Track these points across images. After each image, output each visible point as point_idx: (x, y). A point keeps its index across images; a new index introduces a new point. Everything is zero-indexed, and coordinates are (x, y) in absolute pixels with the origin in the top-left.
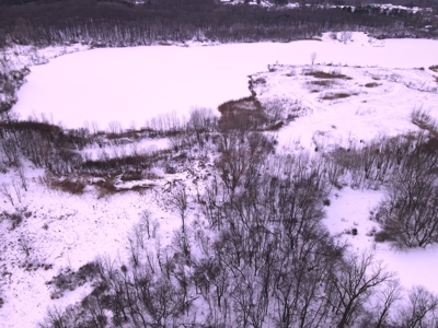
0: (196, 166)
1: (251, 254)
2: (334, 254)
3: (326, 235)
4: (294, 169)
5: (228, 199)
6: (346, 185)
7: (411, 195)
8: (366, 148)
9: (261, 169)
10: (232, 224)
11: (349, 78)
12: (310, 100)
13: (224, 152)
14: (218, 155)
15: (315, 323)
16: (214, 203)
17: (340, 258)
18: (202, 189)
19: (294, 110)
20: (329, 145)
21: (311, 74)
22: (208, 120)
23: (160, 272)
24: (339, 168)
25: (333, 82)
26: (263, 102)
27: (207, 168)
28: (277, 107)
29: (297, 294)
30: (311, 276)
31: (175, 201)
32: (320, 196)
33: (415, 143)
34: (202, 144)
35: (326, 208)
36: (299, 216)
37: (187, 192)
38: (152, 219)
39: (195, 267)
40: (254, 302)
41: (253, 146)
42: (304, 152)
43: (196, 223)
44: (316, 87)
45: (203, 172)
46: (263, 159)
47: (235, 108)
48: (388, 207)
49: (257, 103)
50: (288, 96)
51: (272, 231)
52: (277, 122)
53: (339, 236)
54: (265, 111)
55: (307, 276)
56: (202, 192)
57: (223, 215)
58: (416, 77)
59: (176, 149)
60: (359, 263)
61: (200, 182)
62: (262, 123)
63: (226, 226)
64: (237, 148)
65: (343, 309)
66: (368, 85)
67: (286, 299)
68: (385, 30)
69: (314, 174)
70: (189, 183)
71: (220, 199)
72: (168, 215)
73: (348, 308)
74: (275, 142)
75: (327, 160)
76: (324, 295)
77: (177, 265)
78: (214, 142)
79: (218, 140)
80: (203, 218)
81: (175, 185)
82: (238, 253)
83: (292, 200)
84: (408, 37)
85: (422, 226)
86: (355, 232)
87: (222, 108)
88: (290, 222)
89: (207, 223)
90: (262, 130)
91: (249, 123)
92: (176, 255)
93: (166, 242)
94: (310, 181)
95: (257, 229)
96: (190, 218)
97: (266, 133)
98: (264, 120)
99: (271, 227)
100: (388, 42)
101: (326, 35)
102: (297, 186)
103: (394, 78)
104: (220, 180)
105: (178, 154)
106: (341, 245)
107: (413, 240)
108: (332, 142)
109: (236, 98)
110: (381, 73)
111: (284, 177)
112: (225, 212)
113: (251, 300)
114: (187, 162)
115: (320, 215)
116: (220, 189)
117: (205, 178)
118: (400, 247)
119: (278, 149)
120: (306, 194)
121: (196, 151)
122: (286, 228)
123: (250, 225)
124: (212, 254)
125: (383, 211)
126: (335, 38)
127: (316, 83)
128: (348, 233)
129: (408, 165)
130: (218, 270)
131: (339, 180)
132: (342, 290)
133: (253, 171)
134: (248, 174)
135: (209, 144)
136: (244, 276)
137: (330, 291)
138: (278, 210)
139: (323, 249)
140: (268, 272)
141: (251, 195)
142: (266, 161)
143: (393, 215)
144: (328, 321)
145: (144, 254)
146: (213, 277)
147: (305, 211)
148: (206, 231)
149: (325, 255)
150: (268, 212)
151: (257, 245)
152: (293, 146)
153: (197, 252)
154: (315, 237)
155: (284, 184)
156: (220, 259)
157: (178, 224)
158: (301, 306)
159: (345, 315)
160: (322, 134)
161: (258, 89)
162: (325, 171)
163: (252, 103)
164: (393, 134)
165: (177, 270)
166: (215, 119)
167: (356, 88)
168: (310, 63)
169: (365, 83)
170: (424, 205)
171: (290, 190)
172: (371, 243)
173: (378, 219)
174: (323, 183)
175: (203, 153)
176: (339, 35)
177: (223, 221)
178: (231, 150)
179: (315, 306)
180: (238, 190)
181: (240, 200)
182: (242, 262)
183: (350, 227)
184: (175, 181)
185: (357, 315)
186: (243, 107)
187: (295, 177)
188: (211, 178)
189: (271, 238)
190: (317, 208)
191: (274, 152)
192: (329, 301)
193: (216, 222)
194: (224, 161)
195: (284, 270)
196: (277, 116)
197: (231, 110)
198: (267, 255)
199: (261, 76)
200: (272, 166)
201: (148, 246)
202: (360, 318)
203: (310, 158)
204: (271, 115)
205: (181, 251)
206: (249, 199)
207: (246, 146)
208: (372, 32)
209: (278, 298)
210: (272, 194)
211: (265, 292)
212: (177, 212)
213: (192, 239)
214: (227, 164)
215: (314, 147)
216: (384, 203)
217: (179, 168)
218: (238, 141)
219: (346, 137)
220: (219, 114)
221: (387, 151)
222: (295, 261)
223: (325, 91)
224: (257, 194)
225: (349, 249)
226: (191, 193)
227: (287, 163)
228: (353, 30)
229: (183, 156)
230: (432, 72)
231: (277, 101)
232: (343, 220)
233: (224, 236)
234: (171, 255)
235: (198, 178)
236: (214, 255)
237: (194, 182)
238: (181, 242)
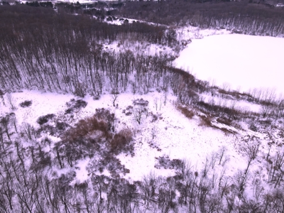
0: (276, 133)
16: (279, 166)
18: (273, 151)
23: (217, 190)
31: (248, 150)
37: (260, 148)
38: (226, 153)
39: (244, 202)
43: (258, 173)
45: (280, 140)
56: (273, 154)
59: (264, 115)
61: (274, 147)
70: (265, 143)
72: (239, 157)
77: (231, 193)
80: (265, 172)
81: (252, 139)
89: (267, 177)
92: (233, 186)
93: (229, 173)
96: (255, 167)
105: (265, 119)
114: (269, 128)
117: (280, 145)
121: (281, 122)
124: (261, 201)
145: (212, 172)
148: (263, 182)
153: (249, 192)
156: (266, 209)
157: (244, 166)
165: (229, 195)
184: (254, 136)
201: (217, 169)
205: (238, 185)
212: (247, 158)
213: (250, 182)
217: (261, 129)
226: (263, 150)
229: (268, 122)
233: (277, 194)
234: (230, 183)
235: (274, 142)
236: (262, 203)
237: (269, 144)
238: (241, 180)
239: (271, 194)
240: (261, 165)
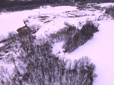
0: (15, 48)
1: (37, 66)
2: (57, 59)
3: (54, 55)
4: (42, 42)
5: (27, 54)
6: (55, 42)
7: (69, 41)
8: (57, 33)
9: (34, 44)
10: (30, 61)
11: (49, 17)
12: (41, 24)
13: (22, 42)
14: (20, 44)
15: (57, 76)
16: (23, 57)
17: (58, 60)
18: (18, 54)
19: (38, 27)
20: (49, 34)
21: (40, 17)
22: (15, 35)
23: (12, 82)
24: (53, 39)
25: (46, 19)
26: (29, 27)
27: (18, 48)
28: (33, 27)
29: (51, 71)
30: (53, 66)
31: (11, 60)
32: (50, 46)
33: (66, 29)
34: (15, 42)
35: (52, 49)
36: (47, 53)
37: (14, 56)
38: (4, 68)
39: (23, 76)
40: (41, 78)
41: (30, 39)
42: (43, 37)
43: (19, 64)
44: (42, 20)
45: (17, 50)
46: (34, 41)
47: (22, 30)
48: (65, 45)
49: (28, 27)
50: (36, 24)
51: (41, 59)
52: (35, 31)
53: (57, 54)
54: (31, 29)
55: (52, 66)
56: (19, 55)
57: (27, 59)
58: (63, 15)
59: (7, 45)
60: (62, 59)
61: (17, 53)
62: (31, 32)
63: (28, 62)
64: (26, 40)
65: (62, 71)
66: (54, 18)
67: (49, 74)
68: (54, 5)
69: (47, 42)
70: (14, 54)
71: (24, 55)
72: (9, 65)
73: (63, 70)
74: (36, 36)
75: (49, 38)
76: (57, 69)
77: (17, 78)
78: (18, 40)
79: (19, 39)
80: (21, 62)
81: (9, 56)
82: (34, 68)
83: (44, 49)
84: (59, 6)
85: (72, 47)
86: (60, 52)
87: (18, 30)
88: (45, 55)
89: (23, 63)
90: (31, 34)
91: (27, 33)
92: (16, 75)
93: (11, 72)
94: (47, 44)
95: (37, 60)
96: (17, 63)
97: (32, 35)
98: (31, 31)
99: (40, 58)
100: (56, 8)
101: (41, 7)
102: (44, 46)
103: (59, 15)
104: (23, 50)
105: (8, 47)
106: (58, 57)
107: (71, 50)
108: (49, 33)
109: (21, 27)
110: (56, 15)
111: (40, 45)
112: (27, 58)
113: (40, 78)
114: (11, 48)
115: (51, 51)
116: (24, 53)
117: (19, 51)
118: (69, 52)
119: (37, 38)
120: (47, 47)
121: (13, 44)
122: (44, 57)
123: (34, 59)
124: (26, 71)
125: (64, 46)
126: (43, 8)
127: (42, 19)
128: (58, 53)
129: (66, 34)
130: (29, 74)
131: (53, 41)
132: (60, 66)
133: (32, 45)
134: (30, 46)
135: (17, 41)
136: (37, 73)
137: (58, 68)
138: (41, 53)
139: (54, 59)
140: (43, 69)
141: (33, 52)
142: (34, 42)
143: (66, 46)
144: (59, 75)
145: (5, 79)
146: (28, 77)
147: (47, 51)
148: (23, 65)
149: (55, 60)
150: (39, 54)
151: (38, 64)
152: (40, 36)
153: (22, 72)
154: (51, 57)
155: (41, 46)
156: (29, 71)
157: (13, 66)
158: (52, 74)
159: (62, 72)
160: (46, 31)
161: (27, 23)
162: (50, 40)
163: (26, 27)
164: (62, 28)
165: (17, 79)
166: (17, 34)
167: (51, 19)
168: (39, 15)
169: (53, 18)
170: (71, 42)
171: (43, 47)
172: (64, 54)
173: (64, 48)
174: (50, 43)
175: (16, 44)
176: (44, 7)
177: (27, 61)
178: (24, 41)
179: (56, 73)
180: (29, 51)
181: (30, 54)
182: (35, 69)
183: (58, 52)
184: (9, 55)
185: (65, 71)
186: (24, 29)
187: (43, 44)
188: (20, 50)
189: (41, 61)
190: (50, 50)
191: (36, 39)
192: (58, 70)
193: (25, 62)
194: (23, 45)
195: (46, 67)
196: (34, 30)
197: (21, 30)
198: (41, 65)
199: (27, 20)
200: (36, 43)
201: (6, 76)
202: (66, 71)
203: (45, 38)
204: (33, 29)
205: (17, 73)
206: (33, 53)
207: (28, 39)
208: (51, 5)
209: (47, 74)
210: (38, 50)
211: (43, 74)
212: (12, 63)
213: (19, 69)
214: (24, 45)
215: (45, 35)
216: (64, 44)
217: (9, 51)
218: (25, 39)
219: (52, 31)
220: (17, 32)
221: (62, 32)
222: (48, 64)
223: (44, 21)
224: (34, 51)
225: (59, 57)
226: (15, 56)
227: (40, 41)
228: (47, 5)
229: (10, 47)
230: (66, 13)
231: (33, 26)
232: (56, 50)
233: (29, 65)
234: (14, 76)
235: (16, 52)
236: (27, 71)
237: (15, 53)
238: (16, 71)
239: (27, 66)
240: (18, 61)
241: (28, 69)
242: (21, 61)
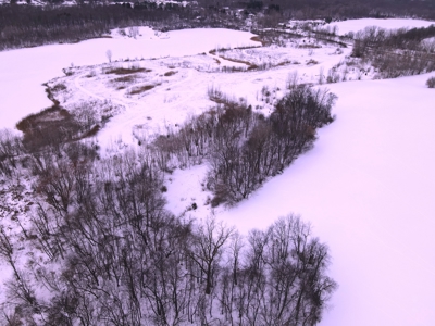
0: (10, 200)
1: (107, 267)
2: (183, 232)
3: (173, 219)
4: (124, 169)
5: (62, 221)
6: (175, 168)
7: (227, 160)
8: (182, 130)
9: (90, 179)
10: (77, 246)
11: (149, 71)
12: (119, 97)
13: (40, 174)
14: (34, 180)
15: (187, 300)
16: (47, 232)
17: (190, 234)
18: (26, 222)
19: (107, 111)
20: (150, 136)
21: (112, 72)
22: (8, 143)
24: (165, 154)
25: (135, 77)
26: (70, 109)
27: (26, 197)
28: (87, 110)
29: (164, 283)
30: (171, 261)
32: (156, 185)
33: (217, 116)
34: (9, 172)
35: (165, 194)
36: (143, 211)
37: (8, 233)
39: (48, 310)
40: (125, 312)
41: (74, 158)
42: (129, 149)
43: (31, 262)
44: (121, 84)
45: (22, 203)
46: (89, 167)
47: (39, 122)
48: (213, 175)
49: (64, 112)
50: (95, 97)
51: (122, 235)
52: (92, 127)
53: (183, 215)
54: (76, 118)
55: (167, 262)
56: (28, 225)
57: (63, 240)
58: (201, 61)
60: (206, 232)
61: (22, 217)
62: (76, 132)
63: (70, 251)
64: (56, 165)
65: (205, 276)
66: (167, 74)
67: (155, 293)
68: (166, 23)
69: (145, 167)
70: (6, 221)
71: (53, 226)
73: (208, 273)
74: (97, 148)
75: (153, 150)
76: (186, 272)
77: (23, 320)
78: (24, 166)
79: (29, 162)
80: (38, 254)
82: (93, 273)
83: (131, 198)
84: (185, 27)
85: (241, 182)
86: (195, 206)
87: (22, 125)
88: (136, 220)
89: (46, 257)
90: (79, 139)
91: (61, 135)
92: (18, 310)
94: (143, 175)
95: (106, 240)
96: (22, 261)
97: (83, 141)
98: (77, 127)
99: (119, 232)
100: (172, 33)
101: (115, 32)
102: (132, 183)
103: (186, 65)
104: (46, 206)
106: (187, 223)
107: (238, 195)
108: (151, 132)
109: (36, 110)
110: (174, 62)
111: (116, 179)
112: (64, 236)
113: (122, 312)
115: (162, 202)
116: (50, 215)
117: (27, 209)
118: (231, 204)
119: (102, 153)
120: (142, 188)
121: (3, 182)
122: (134, 227)
123: (96, 239)
124: (63, 287)
125: (211, 180)
126: (124, 34)
127: (120, 80)
128: (190, 209)
129: (218, 136)
130: (76, 301)
131: (168, 165)
132: (199, 260)
133: (81, 183)
134: (77, 189)
135: (19, 169)
136: (107, 293)
137: (190, 266)
138: (121, 212)
139: (173, 232)
140: (131, 276)
141: (87, 209)
142: (93, 169)
143: (219, 180)
144: (197, 292)
146: (72, 311)
147: (146, 204)
148: (47, 266)
149: (177, 236)
150: (112, 218)
151: (110, 256)
152: (116, 147)
153: (43, 294)
154: (163, 224)
155: (119, 186)
156: (75, 288)
157: (8, 273)
158: (169, 292)
159: (208, 280)
160: (140, 127)
161: (59, 96)
162: (153, 161)
163: (57, 113)
164: (199, 113)
166: (17, 140)
167: (157, 79)
168: (108, 61)
169: (163, 73)
170: (238, 165)
171: (127, 190)
172: (210, 210)
173: (208, 188)
174: (155, 172)
175: (15, 182)
176: (127, 30)
177: (65, 247)
178: (49, 169)
179: (182, 285)
180: (71, 209)
181: (78, 218)
182: (100, 279)
183: (189, 203)
185: (217, 275)
186: (48, 119)
187: (127, 175)
188: (35, 206)
189: (123, 242)
190: (157, 197)
191: (98, 158)
192: (192, 275)
193: (56, 252)
194: (45, 183)
195: (145, 267)
196: (91, 121)
197: (34, 125)
198: (124, 261)
199: (59, 81)
200: (101, 173)
202: (220, 276)
203: (137, 153)
204: (84, 120)
205: (21, 302)
206: (88, 212)
207: (66, 160)
208: (155, 25)
209: (148, 296)
210: (110, 200)
211: (133, 297)
212: (2, 260)
213: (33, 281)
214: (49, 186)
215: (137, 141)
216: (209, 174)
218: (54, 157)
219: (162, 125)
220: (20, 134)
221: (199, 129)
222: (152, 254)
223: (131, 87)
224: (94, 205)
225: (194, 223)
226: (13, 232)
227: (115, 165)
228: (139, 25)
230: (211, 55)
231: (85, 105)
232: (182, 200)
233: (71, 262)
234: (10, 311)
235: (17, 212)
236: (66, 288)
237: (13, 219)
238: (20, 292)
239: (65, 268)
240: (27, 250)
241: (71, 282)
242: (39, 251)
